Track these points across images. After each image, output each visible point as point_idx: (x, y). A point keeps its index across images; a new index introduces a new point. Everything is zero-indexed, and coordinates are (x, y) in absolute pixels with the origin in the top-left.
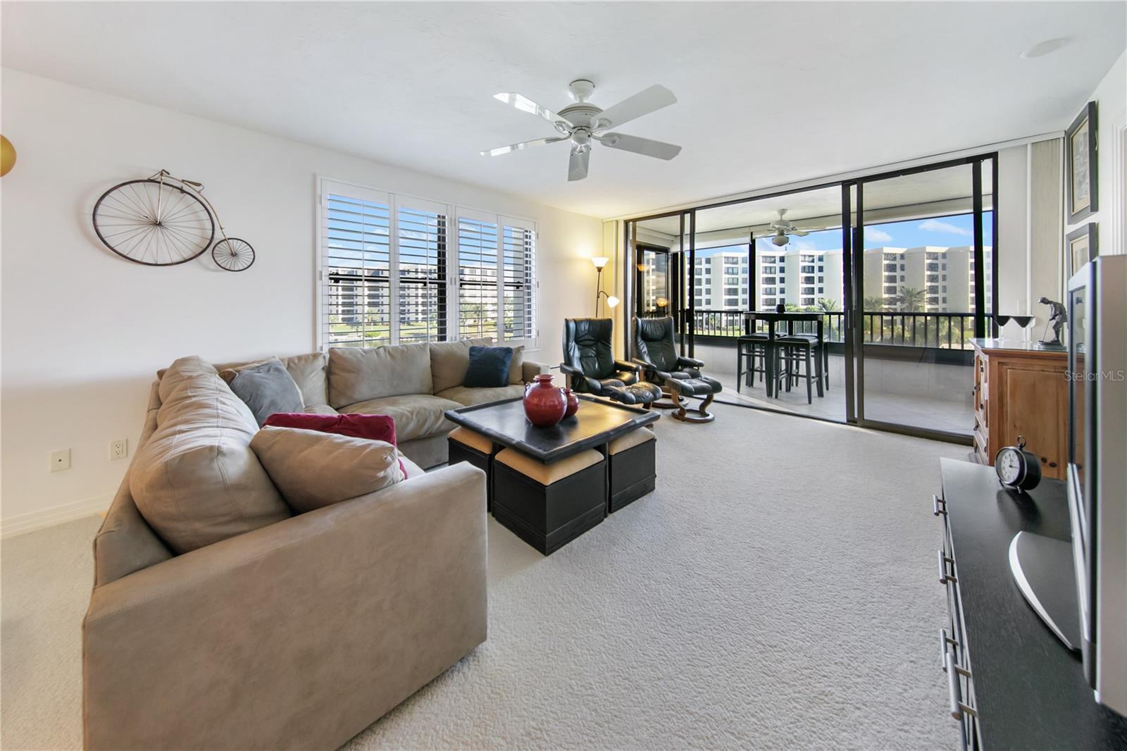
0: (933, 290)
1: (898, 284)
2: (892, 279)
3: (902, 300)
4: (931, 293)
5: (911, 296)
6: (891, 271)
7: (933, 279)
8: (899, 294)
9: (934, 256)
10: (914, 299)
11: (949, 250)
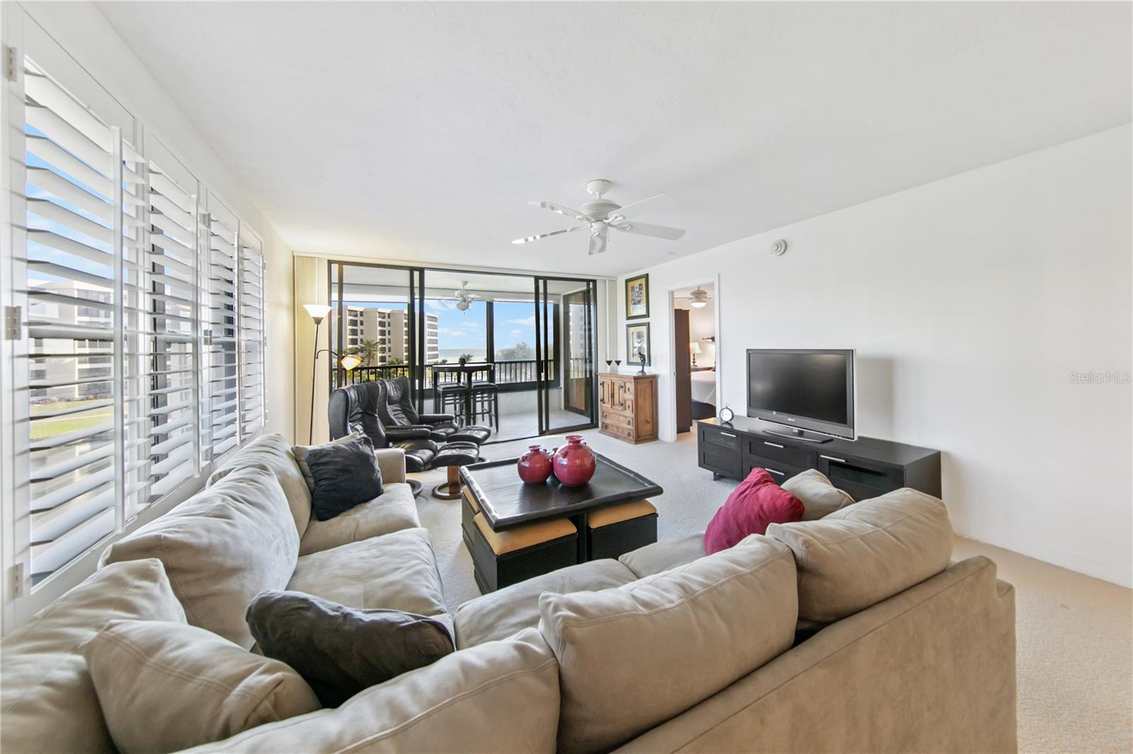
0: (383, 341)
1: (359, 337)
2: (354, 332)
3: (362, 350)
4: (382, 344)
5: (370, 347)
6: (353, 325)
7: (383, 333)
8: (359, 345)
9: (382, 315)
10: (372, 349)
11: (392, 311)
